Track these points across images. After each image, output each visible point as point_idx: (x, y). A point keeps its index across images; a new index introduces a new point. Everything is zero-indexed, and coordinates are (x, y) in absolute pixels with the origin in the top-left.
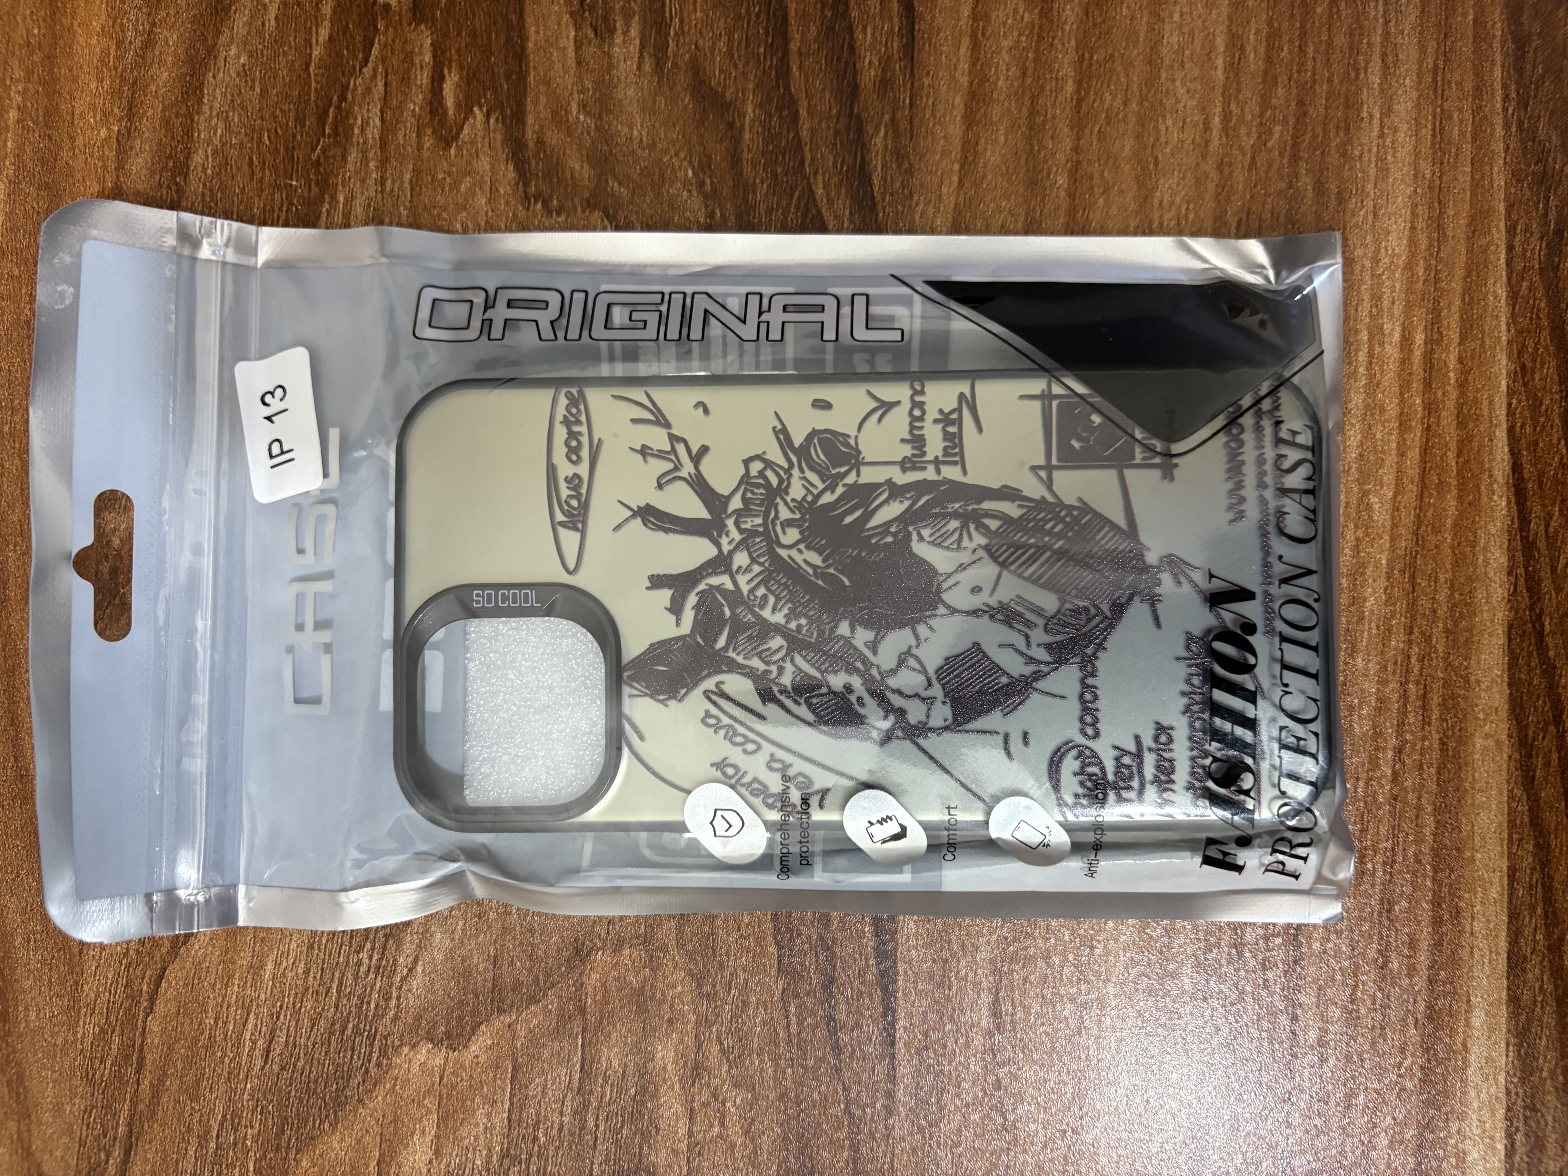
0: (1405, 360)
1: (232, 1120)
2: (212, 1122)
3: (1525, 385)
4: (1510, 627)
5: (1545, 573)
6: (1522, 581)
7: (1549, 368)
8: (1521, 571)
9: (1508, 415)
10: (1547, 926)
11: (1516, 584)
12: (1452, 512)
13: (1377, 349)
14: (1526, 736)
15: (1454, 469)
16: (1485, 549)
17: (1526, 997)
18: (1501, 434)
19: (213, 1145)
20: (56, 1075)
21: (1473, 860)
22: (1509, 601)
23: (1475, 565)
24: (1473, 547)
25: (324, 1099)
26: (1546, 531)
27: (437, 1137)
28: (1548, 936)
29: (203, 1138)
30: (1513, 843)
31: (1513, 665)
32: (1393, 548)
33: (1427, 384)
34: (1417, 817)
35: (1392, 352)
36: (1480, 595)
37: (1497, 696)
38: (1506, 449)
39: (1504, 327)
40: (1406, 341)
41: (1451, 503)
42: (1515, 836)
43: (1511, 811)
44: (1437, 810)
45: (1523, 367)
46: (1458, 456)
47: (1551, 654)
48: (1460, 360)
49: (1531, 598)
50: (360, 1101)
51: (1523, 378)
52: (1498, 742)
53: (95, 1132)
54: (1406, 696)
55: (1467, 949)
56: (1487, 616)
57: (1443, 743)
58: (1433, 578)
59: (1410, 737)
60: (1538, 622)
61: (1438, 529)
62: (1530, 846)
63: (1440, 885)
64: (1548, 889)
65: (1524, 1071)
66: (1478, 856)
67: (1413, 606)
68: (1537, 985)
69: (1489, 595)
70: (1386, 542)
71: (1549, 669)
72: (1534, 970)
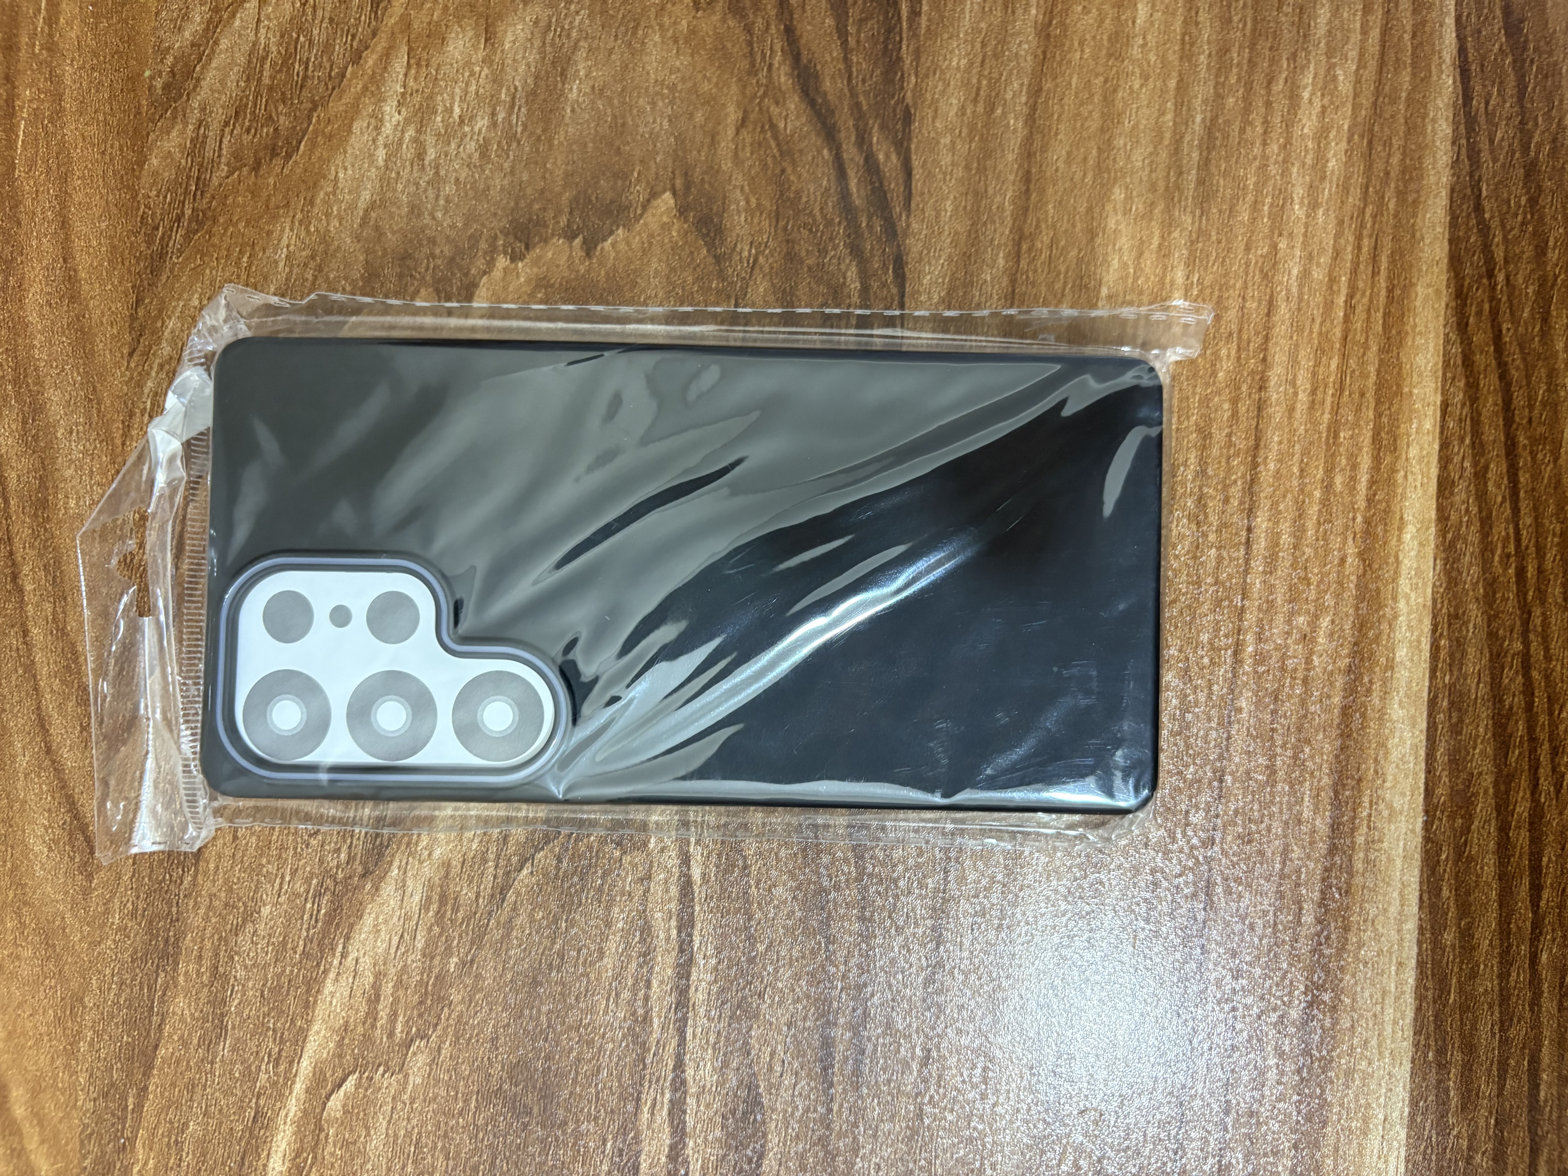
4: (1452, 190)
5: (1485, 146)
6: (1464, 151)
8: (1464, 142)
10: (1474, 456)
14: (1462, 286)
16: (1434, 120)
17: (1454, 516)
18: (1450, 21)
21: (1411, 393)
23: (1424, 134)
24: (1424, 119)
28: (1475, 464)
30: (1446, 383)
31: (1453, 224)
36: (1428, 161)
37: (1438, 250)
41: (1406, 77)
42: (1449, 375)
43: (1446, 353)
44: (1381, 351)
47: (1487, 216)
49: (1471, 166)
54: (1359, 248)
55: (1402, 473)
56: (1433, 179)
57: (1390, 290)
58: (1388, 144)
59: (1361, 284)
60: (1476, 187)
61: (1394, 101)
62: (1462, 384)
63: (1380, 416)
64: (1476, 423)
65: (1449, 583)
66: (1416, 391)
67: (1369, 168)
68: (1463, 507)
69: (1435, 161)
70: (1348, 109)
71: (1484, 229)
72: (1461, 494)
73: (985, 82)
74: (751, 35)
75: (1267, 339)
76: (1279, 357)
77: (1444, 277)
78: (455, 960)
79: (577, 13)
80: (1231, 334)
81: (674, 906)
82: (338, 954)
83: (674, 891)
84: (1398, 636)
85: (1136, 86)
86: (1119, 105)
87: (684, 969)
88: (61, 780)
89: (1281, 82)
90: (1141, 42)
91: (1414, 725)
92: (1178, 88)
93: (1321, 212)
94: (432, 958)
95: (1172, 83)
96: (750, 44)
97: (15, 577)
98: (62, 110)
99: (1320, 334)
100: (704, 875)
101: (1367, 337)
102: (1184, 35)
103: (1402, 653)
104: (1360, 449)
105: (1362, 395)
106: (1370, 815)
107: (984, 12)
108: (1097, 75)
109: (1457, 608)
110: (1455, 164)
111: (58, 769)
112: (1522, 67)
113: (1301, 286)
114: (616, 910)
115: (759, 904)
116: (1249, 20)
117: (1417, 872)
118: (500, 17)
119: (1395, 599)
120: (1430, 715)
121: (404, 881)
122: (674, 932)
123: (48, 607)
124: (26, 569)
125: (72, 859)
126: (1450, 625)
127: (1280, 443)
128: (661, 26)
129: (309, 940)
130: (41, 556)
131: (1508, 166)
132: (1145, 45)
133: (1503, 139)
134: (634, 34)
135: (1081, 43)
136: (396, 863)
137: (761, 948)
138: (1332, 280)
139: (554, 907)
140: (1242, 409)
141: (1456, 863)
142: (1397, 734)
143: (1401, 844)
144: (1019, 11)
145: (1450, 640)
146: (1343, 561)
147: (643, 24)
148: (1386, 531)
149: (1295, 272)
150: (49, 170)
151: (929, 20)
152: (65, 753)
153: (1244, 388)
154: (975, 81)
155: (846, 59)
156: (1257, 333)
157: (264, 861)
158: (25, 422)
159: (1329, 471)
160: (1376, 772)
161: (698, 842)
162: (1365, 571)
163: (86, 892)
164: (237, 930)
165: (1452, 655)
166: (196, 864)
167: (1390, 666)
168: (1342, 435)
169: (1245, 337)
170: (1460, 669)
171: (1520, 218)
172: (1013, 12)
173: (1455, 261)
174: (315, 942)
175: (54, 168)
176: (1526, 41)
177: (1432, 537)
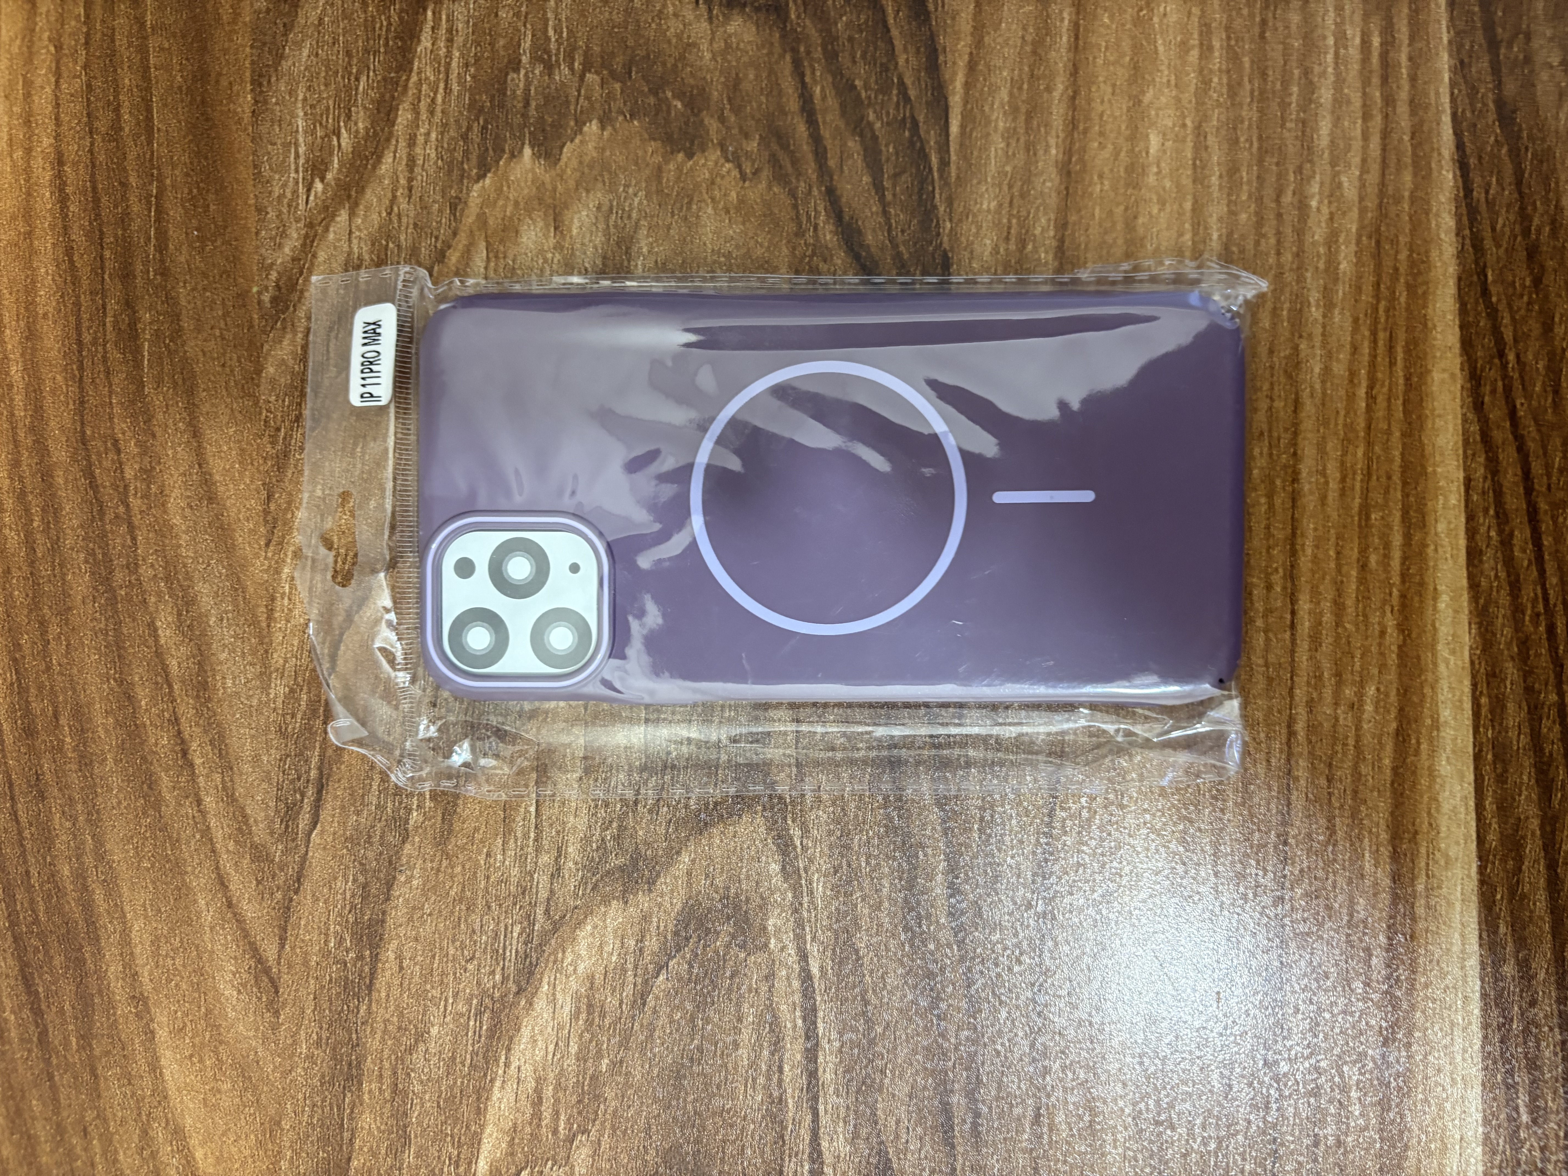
0: (1365, 61)
3: (1464, 77)
4: (1460, 279)
5: (1487, 234)
6: (1468, 241)
7: (1482, 62)
8: (1467, 232)
9: (1451, 102)
10: (1499, 525)
11: (1463, 243)
12: (1409, 185)
13: (1342, 51)
14: (1475, 368)
15: (1409, 149)
16: (1437, 215)
17: (1484, 583)
18: (1446, 119)
21: (1435, 471)
22: (1458, 257)
23: (1429, 229)
24: (1427, 214)
26: (1486, 198)
28: (1500, 532)
30: (1467, 460)
31: (1463, 311)
32: (1361, 219)
33: (1385, 80)
34: (1387, 441)
35: (1353, 52)
36: (1434, 254)
37: (1450, 337)
38: (1451, 131)
39: (1444, 29)
40: (1365, 44)
41: (1407, 177)
42: (1469, 452)
43: (1465, 432)
44: (1403, 435)
45: (1462, 62)
46: (1412, 139)
47: (1494, 299)
48: (1410, 59)
49: (1475, 254)
51: (1462, 71)
52: (1453, 376)
53: (290, 777)
54: (1375, 341)
55: (1432, 547)
56: (1440, 271)
57: (1407, 379)
58: (1394, 242)
59: (1379, 375)
60: (1483, 273)
61: (1398, 200)
62: (1482, 459)
63: (1408, 495)
64: (1498, 494)
65: (1484, 645)
66: (1439, 470)
67: (1379, 266)
68: (1492, 574)
69: (1441, 253)
70: (1355, 214)
71: (1493, 313)
72: (1490, 561)
73: (1014, 221)
74: (796, 199)
75: (1296, 434)
76: (1308, 451)
77: (1458, 361)
78: (606, 1061)
79: (635, 195)
80: (1262, 434)
81: (797, 998)
82: (502, 1064)
83: (796, 984)
84: (1441, 698)
85: (1155, 211)
86: (1141, 231)
87: (811, 1055)
88: (243, 930)
89: (1290, 193)
90: (1155, 170)
91: (1462, 777)
92: (1194, 210)
93: (1336, 312)
94: (586, 1061)
95: (1188, 205)
96: (795, 207)
97: (185, 753)
98: (181, 329)
99: (1345, 425)
100: (821, 968)
101: (1389, 425)
102: (1194, 160)
103: (1446, 714)
104: (1391, 529)
105: (1389, 478)
106: (1428, 864)
107: (1007, 156)
108: (1118, 204)
109: (1493, 666)
110: (1460, 254)
111: (240, 920)
112: (1518, 155)
113: (1323, 382)
114: (746, 1005)
115: (874, 991)
116: (1255, 139)
117: (1475, 913)
118: (566, 206)
119: (1435, 664)
120: (1476, 768)
121: (554, 994)
122: (800, 1022)
123: (217, 777)
124: (194, 746)
125: (260, 999)
126: (1488, 684)
127: (1315, 529)
128: (713, 199)
129: (474, 1053)
130: (206, 732)
131: (1511, 251)
132: (1159, 173)
133: (1504, 225)
134: (689, 208)
135: (1101, 176)
136: (546, 980)
137: (879, 1030)
138: (1353, 374)
139: (689, 1006)
140: (1278, 501)
141: (1510, 901)
142: (1447, 788)
143: (1459, 888)
144: (1041, 152)
145: (1490, 697)
146: (1383, 633)
147: (696, 199)
148: (1421, 602)
149: (1317, 370)
150: (175, 383)
151: (958, 168)
152: (245, 905)
153: (1278, 482)
154: (1005, 221)
155: (885, 213)
156: (1286, 430)
157: (428, 987)
158: (179, 614)
159: (1364, 551)
160: (1431, 825)
161: (813, 939)
162: (1404, 640)
163: (275, 1027)
164: (410, 1050)
165: (1492, 711)
166: (370, 994)
167: (1436, 725)
168: (1373, 516)
169: (1275, 434)
170: (1501, 724)
171: (1525, 298)
172: (1035, 154)
173: (1467, 345)
174: (481, 1055)
175: (180, 382)
176: (1520, 130)
177: (1466, 604)
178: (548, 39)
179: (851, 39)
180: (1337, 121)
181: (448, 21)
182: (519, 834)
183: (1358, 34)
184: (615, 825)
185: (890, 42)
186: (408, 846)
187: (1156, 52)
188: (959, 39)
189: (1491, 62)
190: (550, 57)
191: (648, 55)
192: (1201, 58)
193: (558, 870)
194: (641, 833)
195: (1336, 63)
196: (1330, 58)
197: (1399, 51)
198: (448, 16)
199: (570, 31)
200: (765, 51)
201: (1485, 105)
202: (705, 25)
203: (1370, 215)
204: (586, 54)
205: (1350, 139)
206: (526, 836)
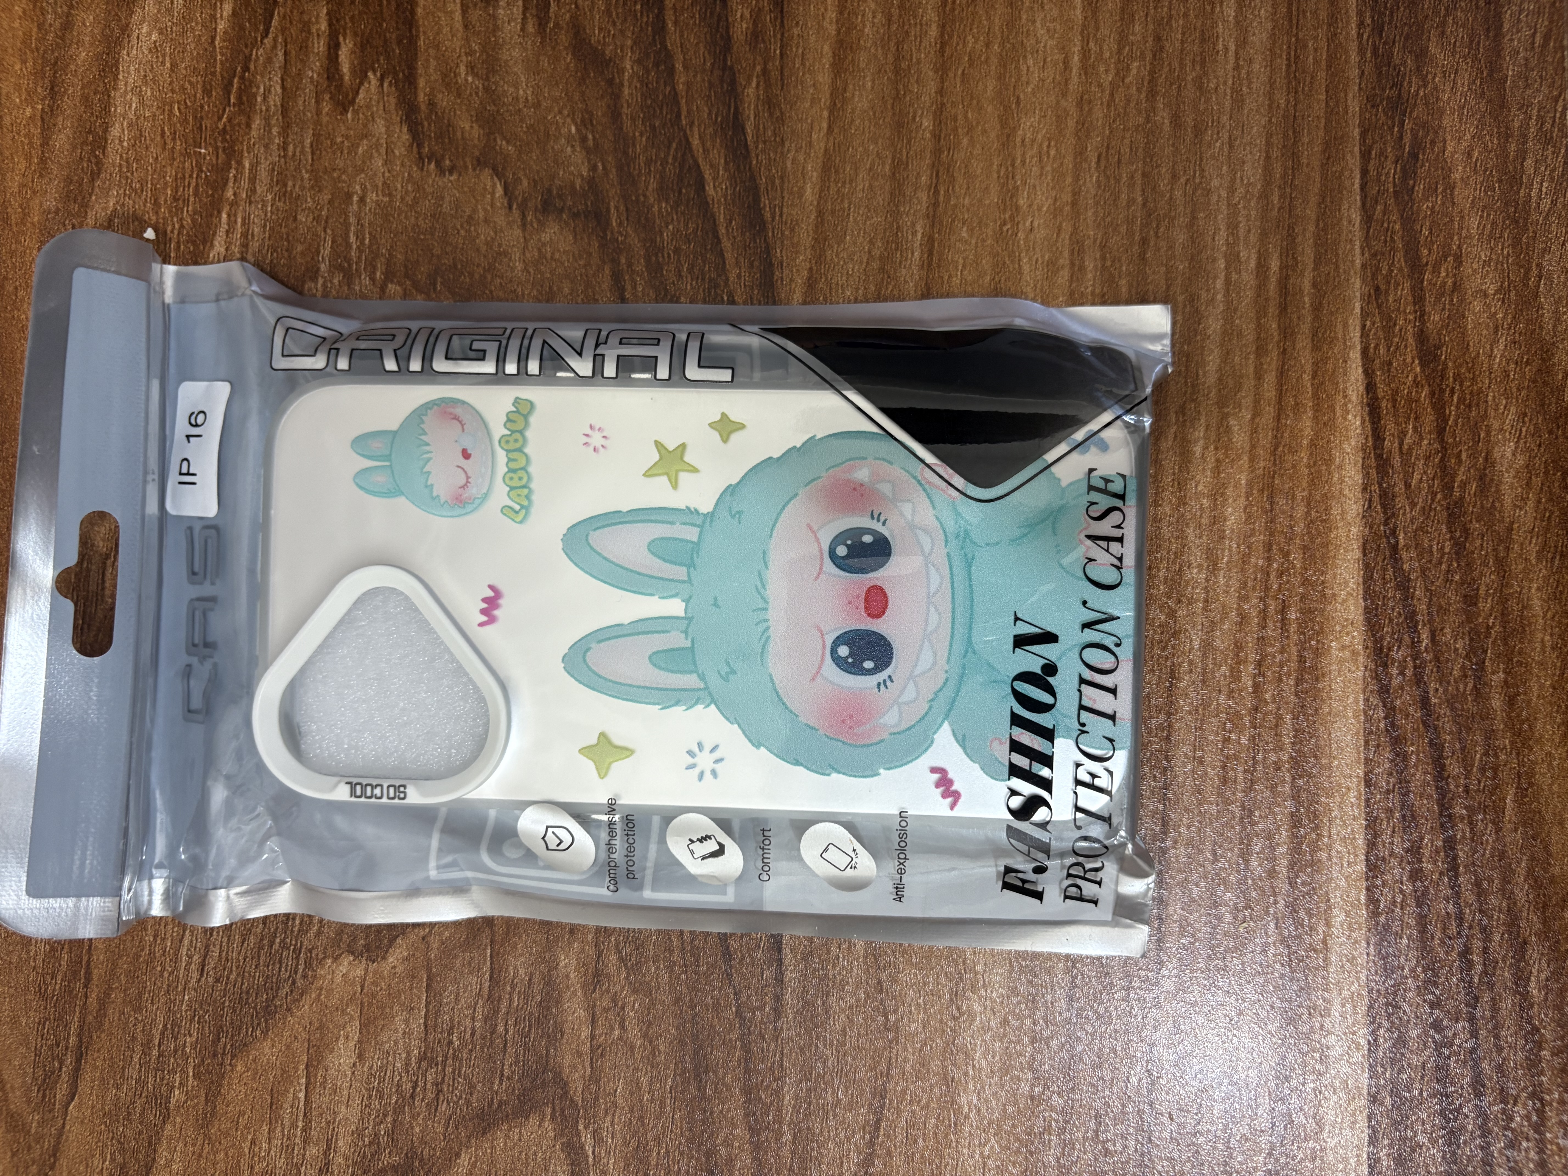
0: (1261, 287)
1: (173, 1029)
2: (154, 1031)
3: (1379, 306)
7: (1403, 289)
9: (1362, 336)
11: (1370, 501)
12: (1308, 431)
13: (1234, 276)
15: (1310, 390)
19: (155, 1052)
20: (12, 991)
22: (1364, 517)
25: (255, 1008)
26: (1401, 448)
27: (360, 1042)
29: (147, 1046)
32: (1252, 469)
33: (1283, 309)
34: (1277, 726)
35: (1248, 278)
38: (1360, 370)
39: (1358, 251)
40: (1262, 268)
45: (1377, 289)
46: (1314, 378)
48: (1314, 285)
50: (289, 1010)
51: (1376, 300)
52: (1354, 653)
53: (49, 1042)
178: (349, 246)
179: (677, 250)
180: (1226, 356)
181: (243, 224)
182: (287, 1123)
183: (1254, 257)
184: (389, 1119)
185: (721, 254)
186: (169, 1127)
187: (1020, 272)
188: (797, 252)
189: (1413, 288)
190: (350, 265)
191: (455, 266)
192: (1071, 281)
193: (327, 1164)
194: (417, 1130)
195: (1227, 290)
196: (1219, 283)
197: (1302, 275)
198: (244, 219)
199: (373, 237)
200: (582, 262)
201: (1403, 339)
202: (518, 232)
203: (1262, 464)
204: (388, 264)
205: (1241, 377)
206: (294, 1125)
